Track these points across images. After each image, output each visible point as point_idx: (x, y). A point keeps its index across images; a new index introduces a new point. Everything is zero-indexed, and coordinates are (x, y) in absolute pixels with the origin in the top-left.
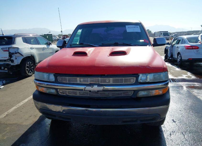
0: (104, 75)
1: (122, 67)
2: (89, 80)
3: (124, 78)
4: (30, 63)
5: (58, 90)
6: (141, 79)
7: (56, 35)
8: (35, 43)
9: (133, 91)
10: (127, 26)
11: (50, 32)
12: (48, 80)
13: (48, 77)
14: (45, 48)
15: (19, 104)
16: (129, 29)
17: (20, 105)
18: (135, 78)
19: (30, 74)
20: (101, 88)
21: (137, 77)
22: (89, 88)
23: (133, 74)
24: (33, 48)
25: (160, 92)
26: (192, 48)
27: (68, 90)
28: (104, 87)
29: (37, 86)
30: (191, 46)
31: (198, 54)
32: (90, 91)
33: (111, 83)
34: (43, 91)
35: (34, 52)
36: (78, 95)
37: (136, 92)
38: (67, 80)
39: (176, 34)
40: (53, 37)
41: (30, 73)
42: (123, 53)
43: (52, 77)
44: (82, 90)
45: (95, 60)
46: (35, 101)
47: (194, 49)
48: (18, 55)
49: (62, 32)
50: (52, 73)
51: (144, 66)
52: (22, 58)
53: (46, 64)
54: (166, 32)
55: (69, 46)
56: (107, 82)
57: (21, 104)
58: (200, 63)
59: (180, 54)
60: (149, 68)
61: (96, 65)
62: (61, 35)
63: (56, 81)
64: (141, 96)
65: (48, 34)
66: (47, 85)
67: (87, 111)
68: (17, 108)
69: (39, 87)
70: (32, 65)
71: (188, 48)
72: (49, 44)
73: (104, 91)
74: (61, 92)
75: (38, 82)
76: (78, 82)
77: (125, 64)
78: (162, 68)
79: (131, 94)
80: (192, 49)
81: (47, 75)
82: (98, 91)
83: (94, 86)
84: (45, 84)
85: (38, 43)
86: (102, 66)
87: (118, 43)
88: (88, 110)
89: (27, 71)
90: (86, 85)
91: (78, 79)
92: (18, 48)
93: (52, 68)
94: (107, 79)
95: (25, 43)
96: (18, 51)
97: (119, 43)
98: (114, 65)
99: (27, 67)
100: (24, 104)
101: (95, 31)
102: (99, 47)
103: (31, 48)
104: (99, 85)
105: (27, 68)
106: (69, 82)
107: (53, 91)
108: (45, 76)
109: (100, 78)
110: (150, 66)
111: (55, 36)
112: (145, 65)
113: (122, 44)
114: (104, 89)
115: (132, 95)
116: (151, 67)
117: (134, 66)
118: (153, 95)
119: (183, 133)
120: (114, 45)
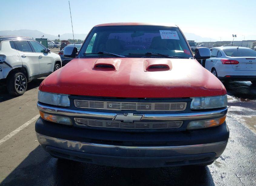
0: (143, 99)
1: (168, 87)
2: (121, 105)
3: (170, 103)
4: (20, 77)
5: (75, 119)
6: (193, 105)
7: (52, 41)
8: (27, 50)
9: (181, 121)
10: (161, 32)
11: (43, 36)
12: (59, 105)
13: (60, 100)
14: (42, 57)
15: (8, 135)
16: (164, 36)
17: (10, 137)
18: (186, 103)
19: (20, 92)
20: (138, 117)
21: (189, 102)
22: (120, 117)
23: (183, 98)
24: (25, 57)
25: (217, 122)
26: (230, 62)
27: (89, 119)
28: (143, 115)
29: (42, 112)
30: (230, 61)
31: (238, 70)
32: (122, 121)
33: (153, 109)
34: (51, 120)
35: (27, 62)
36: (104, 126)
37: (186, 122)
38: (89, 105)
39: (203, 44)
40: (49, 43)
41: (21, 90)
42: (165, 68)
43: (66, 100)
44: (111, 119)
45: (129, 77)
46: (39, 134)
47: (233, 64)
48: (4, 65)
49: (59, 36)
50: (66, 94)
51: (198, 87)
52: (10, 69)
53: (55, 81)
54: (193, 42)
55: (83, 55)
56: (147, 108)
57: (11, 135)
58: (238, 81)
59: (215, 70)
60: (205, 89)
61: (130, 84)
62: (59, 40)
63: (72, 107)
64: (193, 128)
65: (41, 39)
66: (58, 111)
67: (118, 150)
68: (6, 141)
69: (44, 114)
70: (24, 80)
71: (226, 62)
72: (46, 52)
73: (142, 121)
74: (79, 122)
75: (43, 107)
76: (105, 108)
77: (171, 83)
78: (221, 89)
79: (179, 125)
80: (231, 64)
81: (58, 97)
82: (134, 121)
83: (128, 113)
84: (55, 110)
85: (32, 50)
86: (140, 85)
87: (150, 53)
88: (120, 149)
89: (17, 88)
90: (116, 113)
91: (105, 103)
92: (4, 56)
93: (65, 86)
94: (147, 105)
95: (14, 50)
96: (4, 60)
97: (152, 54)
98: (156, 85)
99: (17, 82)
100: (16, 135)
101: (112, 35)
102: (125, 57)
103: (22, 56)
104: (135, 113)
105: (16, 84)
106: (91, 108)
107: (66, 120)
108: (56, 98)
109: (137, 103)
110: (205, 86)
111: (50, 42)
112: (199, 85)
113: (157, 54)
114: (143, 119)
115: (180, 127)
116: (207, 88)
117: (184, 86)
118: (208, 127)
119: (237, 176)
120: (146, 56)
